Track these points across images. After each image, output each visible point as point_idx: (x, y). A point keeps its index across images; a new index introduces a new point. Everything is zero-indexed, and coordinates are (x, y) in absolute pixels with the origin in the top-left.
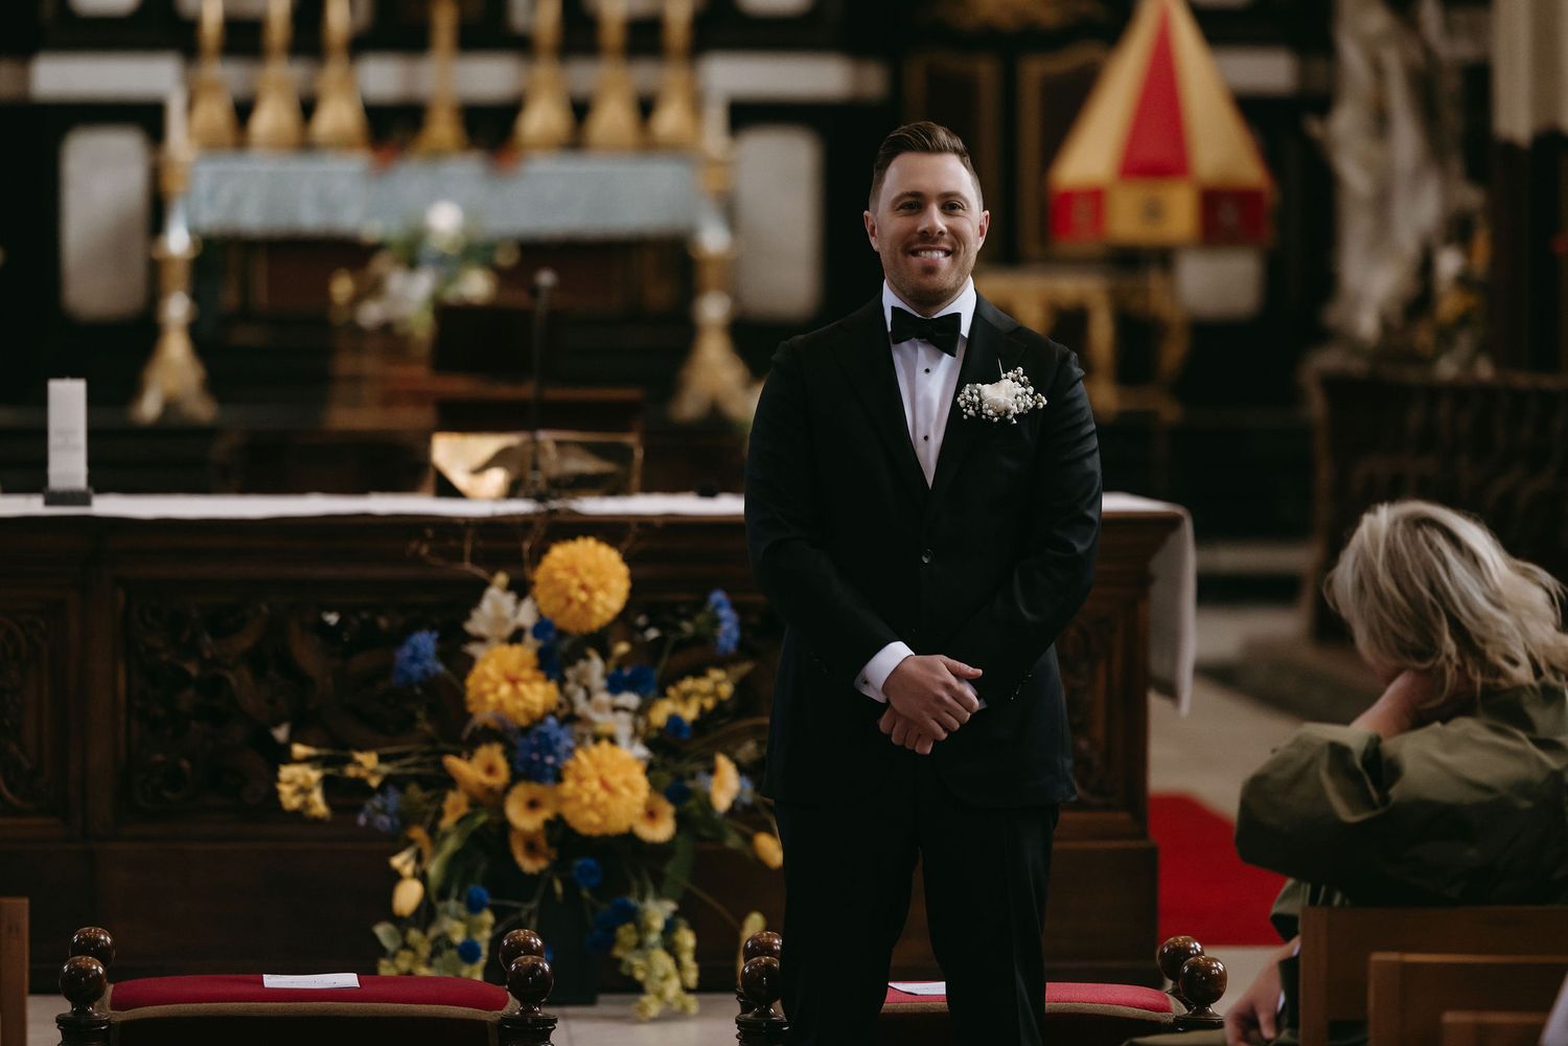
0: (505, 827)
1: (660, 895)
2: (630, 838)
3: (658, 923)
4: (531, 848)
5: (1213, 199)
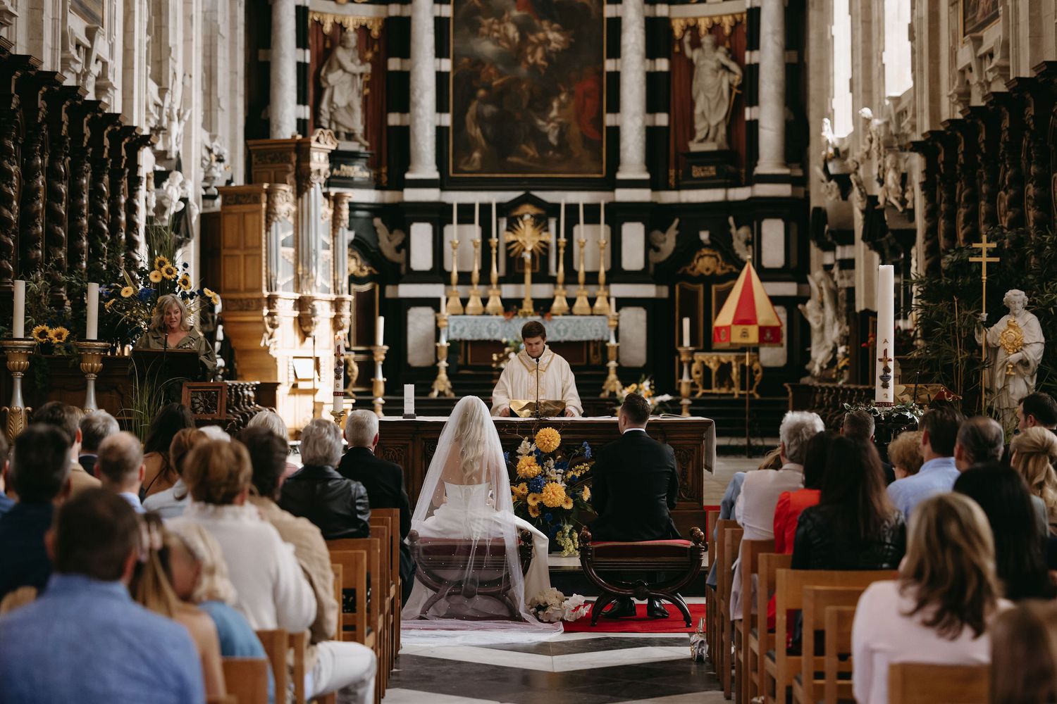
0: (527, 505)
1: (568, 524)
2: (561, 508)
3: (568, 531)
4: (534, 511)
5: (762, 330)
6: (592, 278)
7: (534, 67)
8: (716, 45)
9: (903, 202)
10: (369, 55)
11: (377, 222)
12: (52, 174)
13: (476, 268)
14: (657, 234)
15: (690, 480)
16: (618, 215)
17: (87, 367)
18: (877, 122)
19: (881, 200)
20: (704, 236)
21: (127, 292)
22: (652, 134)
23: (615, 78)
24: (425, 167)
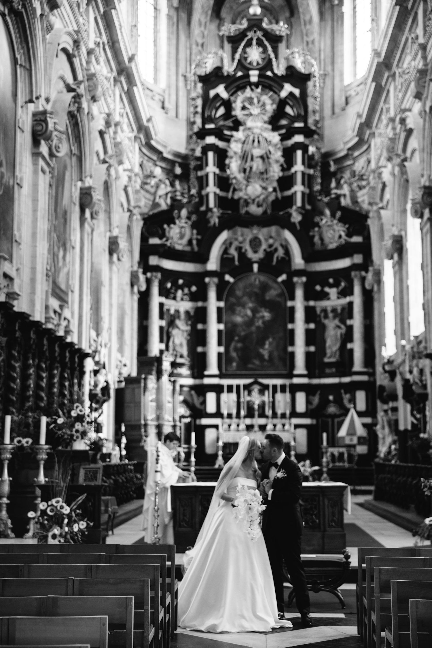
5: (359, 438)
6: (283, 416)
7: (258, 328)
8: (334, 317)
9: (421, 381)
10: (190, 323)
11: (193, 392)
12: (39, 368)
13: (234, 412)
14: (311, 397)
15: (337, 516)
16: (294, 389)
17: (40, 458)
18: (408, 347)
19: (412, 381)
20: (331, 398)
21: (60, 421)
22: (308, 355)
23: (292, 332)
24: (213, 368)
